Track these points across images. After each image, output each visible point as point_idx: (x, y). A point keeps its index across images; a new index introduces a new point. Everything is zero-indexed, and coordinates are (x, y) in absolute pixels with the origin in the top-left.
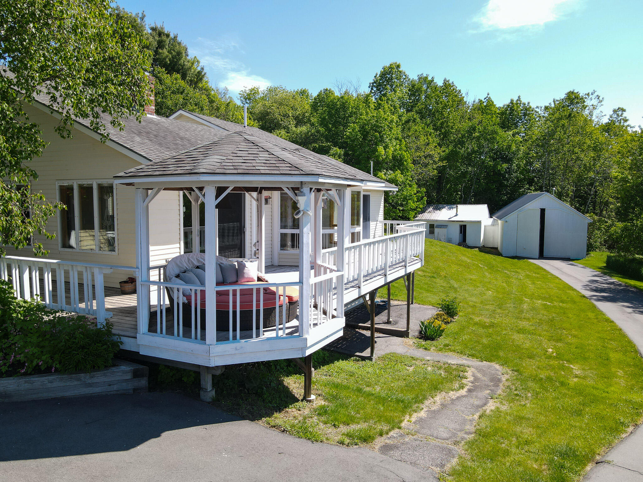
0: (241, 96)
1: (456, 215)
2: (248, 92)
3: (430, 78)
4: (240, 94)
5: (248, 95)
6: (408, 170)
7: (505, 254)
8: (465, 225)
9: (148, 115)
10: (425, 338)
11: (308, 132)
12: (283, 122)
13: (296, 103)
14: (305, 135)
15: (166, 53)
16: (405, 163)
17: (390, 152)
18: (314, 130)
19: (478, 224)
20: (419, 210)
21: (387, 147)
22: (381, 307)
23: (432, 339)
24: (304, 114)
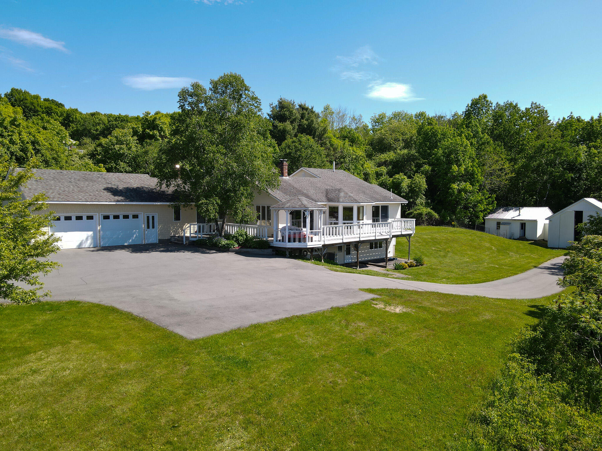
0: (372, 120)
1: (519, 215)
2: (377, 117)
3: (514, 104)
4: (371, 119)
5: (377, 119)
6: (478, 181)
7: (549, 245)
8: (525, 223)
9: (284, 178)
10: (395, 269)
11: (409, 153)
12: (394, 145)
13: (406, 129)
14: (407, 156)
15: (305, 122)
16: (476, 176)
17: (462, 169)
18: (413, 152)
19: (535, 222)
20: (489, 211)
21: (461, 165)
22: (391, 260)
23: (397, 270)
24: (411, 137)
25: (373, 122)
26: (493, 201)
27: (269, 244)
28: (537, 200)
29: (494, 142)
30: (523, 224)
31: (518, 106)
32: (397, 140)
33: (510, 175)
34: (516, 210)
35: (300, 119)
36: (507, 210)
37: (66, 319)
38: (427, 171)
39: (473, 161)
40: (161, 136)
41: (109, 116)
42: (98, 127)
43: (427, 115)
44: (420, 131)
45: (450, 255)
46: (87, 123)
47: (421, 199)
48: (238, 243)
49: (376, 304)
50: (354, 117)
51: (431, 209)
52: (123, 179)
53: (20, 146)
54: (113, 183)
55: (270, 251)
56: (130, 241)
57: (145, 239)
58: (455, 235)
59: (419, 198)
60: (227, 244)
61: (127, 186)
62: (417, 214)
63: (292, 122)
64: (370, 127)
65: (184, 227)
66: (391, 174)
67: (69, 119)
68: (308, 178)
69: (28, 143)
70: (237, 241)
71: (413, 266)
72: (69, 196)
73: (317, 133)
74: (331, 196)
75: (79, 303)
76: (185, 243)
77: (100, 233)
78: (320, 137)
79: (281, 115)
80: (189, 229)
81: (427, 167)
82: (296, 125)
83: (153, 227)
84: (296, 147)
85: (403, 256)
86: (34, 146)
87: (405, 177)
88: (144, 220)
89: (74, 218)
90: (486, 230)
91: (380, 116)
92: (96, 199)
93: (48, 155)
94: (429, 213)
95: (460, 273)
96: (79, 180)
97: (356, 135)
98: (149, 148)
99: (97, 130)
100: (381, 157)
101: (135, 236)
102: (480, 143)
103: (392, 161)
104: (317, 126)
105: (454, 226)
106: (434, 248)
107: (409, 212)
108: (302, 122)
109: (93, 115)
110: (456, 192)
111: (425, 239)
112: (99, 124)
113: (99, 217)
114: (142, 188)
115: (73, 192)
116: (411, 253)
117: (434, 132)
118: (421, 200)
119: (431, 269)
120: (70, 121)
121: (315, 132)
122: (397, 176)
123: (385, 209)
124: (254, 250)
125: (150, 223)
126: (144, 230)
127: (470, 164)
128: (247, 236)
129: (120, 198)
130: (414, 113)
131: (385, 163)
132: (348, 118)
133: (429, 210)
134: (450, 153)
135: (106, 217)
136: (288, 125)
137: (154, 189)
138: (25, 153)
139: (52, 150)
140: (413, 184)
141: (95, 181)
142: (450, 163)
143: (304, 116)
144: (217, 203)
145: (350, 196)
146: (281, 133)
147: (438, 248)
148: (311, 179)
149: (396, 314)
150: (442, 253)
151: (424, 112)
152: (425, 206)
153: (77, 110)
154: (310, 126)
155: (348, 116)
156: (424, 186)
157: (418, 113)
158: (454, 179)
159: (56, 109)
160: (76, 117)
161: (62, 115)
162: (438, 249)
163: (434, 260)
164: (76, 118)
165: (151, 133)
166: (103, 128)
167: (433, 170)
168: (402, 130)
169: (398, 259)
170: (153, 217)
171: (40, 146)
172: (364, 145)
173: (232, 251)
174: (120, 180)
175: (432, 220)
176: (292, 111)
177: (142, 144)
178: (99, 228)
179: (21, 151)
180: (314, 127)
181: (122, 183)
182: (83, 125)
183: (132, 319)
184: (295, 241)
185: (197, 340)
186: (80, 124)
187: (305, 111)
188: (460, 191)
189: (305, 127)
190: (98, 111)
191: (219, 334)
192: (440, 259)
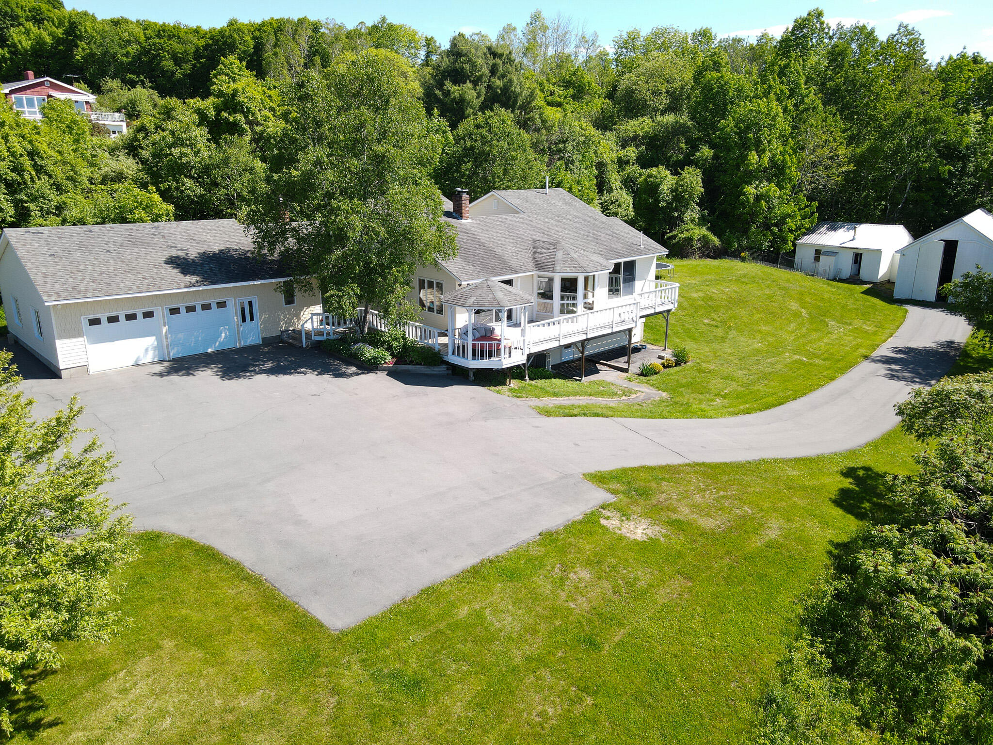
0: (615, 43)
1: (854, 239)
2: (625, 37)
3: (869, 29)
4: (614, 41)
5: (626, 42)
6: (790, 180)
7: (896, 295)
8: (861, 254)
9: (463, 221)
10: (642, 374)
11: (677, 122)
12: (651, 102)
13: (675, 71)
14: (672, 128)
15: (499, 83)
16: (787, 171)
17: (766, 160)
18: (684, 118)
19: (878, 253)
20: (804, 230)
21: (763, 151)
22: (636, 350)
23: (646, 376)
24: (683, 88)
25: (616, 47)
26: (813, 213)
27: (442, 358)
28: (886, 207)
29: (825, 107)
30: (858, 257)
31: (875, 34)
32: (656, 93)
33: (845, 168)
34: (848, 229)
35: (490, 77)
36: (834, 228)
37: (146, 583)
38: (706, 160)
39: (785, 143)
40: (249, 123)
41: (145, 26)
42: (129, 49)
43: (713, 34)
44: (698, 75)
45: (733, 334)
46: (107, 40)
47: (693, 211)
48: (392, 354)
49: (608, 518)
50: (583, 38)
51: (708, 229)
52: (195, 234)
53: (11, 161)
54: (179, 246)
55: (442, 369)
56: (217, 344)
57: (239, 340)
58: (744, 287)
59: (689, 211)
60: (374, 358)
61: (202, 251)
62: (685, 238)
63: (475, 83)
64: (611, 55)
65: (302, 314)
66: (644, 162)
67: (74, 31)
68: (504, 216)
69: (21, 155)
70: (390, 348)
71: (671, 367)
72: (110, 285)
73: (519, 103)
74: (541, 258)
75: (159, 536)
76: (304, 346)
77: (167, 338)
78: (526, 107)
79: (456, 70)
80: (310, 320)
81: (706, 152)
82: (482, 88)
83: (252, 319)
84: (483, 137)
85: (657, 340)
86: (33, 160)
87: (668, 172)
88: (236, 309)
89: (122, 318)
90: (795, 265)
91: (629, 34)
92: (155, 284)
93: (59, 174)
94: (704, 236)
95: (745, 382)
96: (122, 245)
97: (587, 78)
98: (231, 151)
99: (127, 55)
100: (629, 127)
101: (223, 335)
102: (801, 107)
103: (647, 136)
104: (518, 90)
105: (743, 260)
106: (706, 321)
107: (671, 234)
108: (493, 83)
109: (116, 23)
110: (752, 200)
111: (694, 299)
112: (129, 42)
113: (163, 313)
114: (229, 251)
115: (116, 275)
116: (669, 332)
117: (722, 86)
118: (692, 213)
119: (700, 371)
120: (76, 36)
121: (515, 101)
122: (653, 171)
123: (630, 267)
124: (418, 367)
125: (247, 314)
126: (238, 325)
127: (781, 149)
128: (404, 339)
129: (194, 279)
130: (690, 31)
131: (634, 140)
132: (574, 37)
133: (704, 231)
134: (748, 128)
135: (174, 311)
136: (468, 92)
137: (247, 252)
138: (19, 174)
139: (65, 163)
140: (680, 185)
141: (148, 245)
142: (745, 146)
143: (497, 69)
144: (355, 294)
145: (572, 259)
146: (457, 103)
147: (713, 320)
148: (509, 218)
149: (636, 543)
150: (719, 332)
151: (709, 28)
152: (699, 225)
153: (86, 14)
154: (506, 89)
155: (573, 33)
156: (699, 189)
157: (698, 30)
158: (750, 177)
159: (48, 10)
160: (85, 28)
161: (61, 23)
162: (715, 323)
163: (705, 349)
164: (86, 31)
165: (231, 119)
166: (137, 50)
167: (715, 157)
168: (666, 73)
169: (649, 346)
170: (250, 303)
171: (43, 159)
172: (599, 97)
173: (383, 370)
174: (191, 239)
175: (708, 248)
176: (476, 62)
177: (217, 143)
178: (164, 331)
179: (12, 171)
180: (514, 92)
181: (194, 244)
182: (101, 45)
183: (244, 579)
184: (482, 356)
185: (344, 634)
186: (95, 43)
187: (498, 61)
188: (758, 198)
189: (497, 92)
190: (126, 16)
191: (376, 618)
192: (716, 346)
